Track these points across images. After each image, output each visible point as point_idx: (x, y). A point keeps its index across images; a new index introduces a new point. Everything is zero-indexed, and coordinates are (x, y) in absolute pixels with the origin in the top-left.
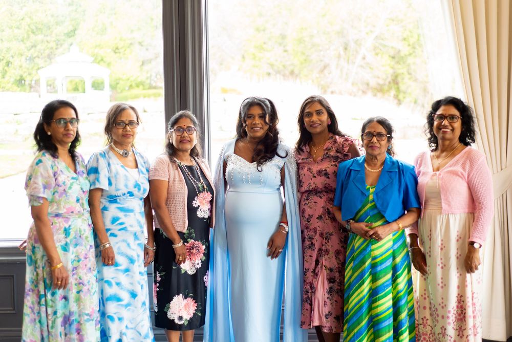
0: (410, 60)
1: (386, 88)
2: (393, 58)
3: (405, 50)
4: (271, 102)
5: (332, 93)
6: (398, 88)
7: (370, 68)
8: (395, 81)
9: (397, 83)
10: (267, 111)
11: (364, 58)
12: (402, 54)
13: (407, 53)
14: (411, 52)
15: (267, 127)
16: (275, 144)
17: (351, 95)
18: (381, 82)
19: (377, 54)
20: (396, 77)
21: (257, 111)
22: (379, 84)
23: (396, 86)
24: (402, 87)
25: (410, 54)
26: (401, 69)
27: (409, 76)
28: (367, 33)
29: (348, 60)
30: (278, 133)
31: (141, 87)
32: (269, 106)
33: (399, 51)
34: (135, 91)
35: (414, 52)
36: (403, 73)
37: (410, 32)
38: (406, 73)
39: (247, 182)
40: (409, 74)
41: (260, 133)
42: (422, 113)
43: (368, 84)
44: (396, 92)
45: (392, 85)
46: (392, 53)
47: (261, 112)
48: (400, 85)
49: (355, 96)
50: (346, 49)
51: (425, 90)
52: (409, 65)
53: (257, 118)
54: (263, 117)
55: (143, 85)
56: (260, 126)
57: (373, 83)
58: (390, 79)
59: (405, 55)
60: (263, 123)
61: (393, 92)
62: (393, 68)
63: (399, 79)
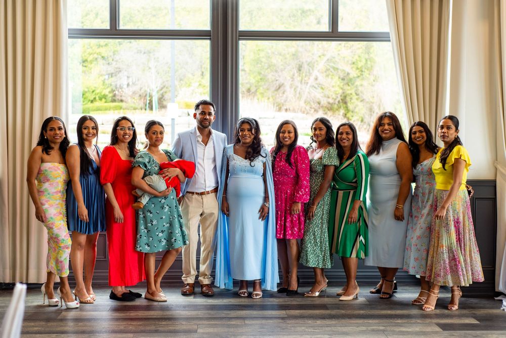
0: (358, 82)
1: (336, 106)
2: (343, 79)
3: (354, 73)
4: (256, 121)
5: (286, 110)
6: (347, 107)
7: (322, 88)
8: (344, 101)
9: (346, 103)
10: (253, 127)
11: (316, 79)
12: (351, 76)
13: (356, 76)
14: (359, 75)
15: (253, 137)
16: (259, 148)
17: (304, 112)
18: (331, 101)
19: (328, 76)
20: (345, 97)
21: (246, 126)
22: (329, 103)
23: (345, 106)
24: (350, 106)
25: (359, 77)
26: (350, 90)
27: (356, 97)
28: (320, 56)
29: (301, 81)
30: (261, 141)
31: (104, 100)
32: (255, 123)
33: (348, 74)
34: (98, 104)
35: (362, 75)
36: (351, 94)
37: (359, 57)
38: (354, 94)
39: (245, 171)
40: (357, 94)
41: (248, 140)
42: (368, 131)
43: (319, 103)
44: (345, 111)
45: (341, 104)
46: (342, 75)
47: (249, 127)
48: (349, 104)
49: (307, 113)
50: (300, 70)
51: (371, 110)
52: (357, 86)
53: (246, 131)
54: (250, 130)
55: (105, 99)
56: (248, 136)
57: (324, 102)
58: (339, 99)
59: (354, 77)
60: (251, 134)
61: (342, 111)
62: (342, 89)
63: (348, 99)
